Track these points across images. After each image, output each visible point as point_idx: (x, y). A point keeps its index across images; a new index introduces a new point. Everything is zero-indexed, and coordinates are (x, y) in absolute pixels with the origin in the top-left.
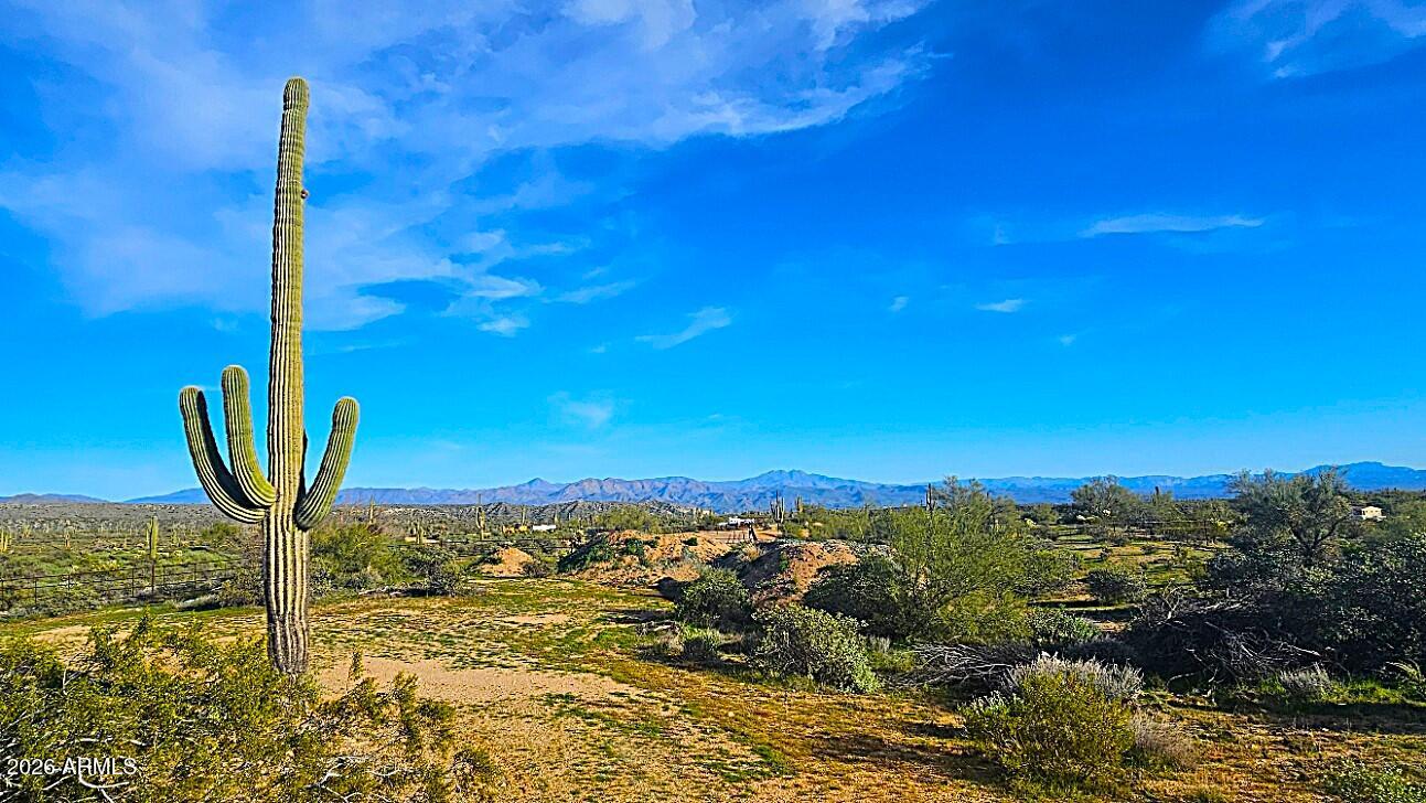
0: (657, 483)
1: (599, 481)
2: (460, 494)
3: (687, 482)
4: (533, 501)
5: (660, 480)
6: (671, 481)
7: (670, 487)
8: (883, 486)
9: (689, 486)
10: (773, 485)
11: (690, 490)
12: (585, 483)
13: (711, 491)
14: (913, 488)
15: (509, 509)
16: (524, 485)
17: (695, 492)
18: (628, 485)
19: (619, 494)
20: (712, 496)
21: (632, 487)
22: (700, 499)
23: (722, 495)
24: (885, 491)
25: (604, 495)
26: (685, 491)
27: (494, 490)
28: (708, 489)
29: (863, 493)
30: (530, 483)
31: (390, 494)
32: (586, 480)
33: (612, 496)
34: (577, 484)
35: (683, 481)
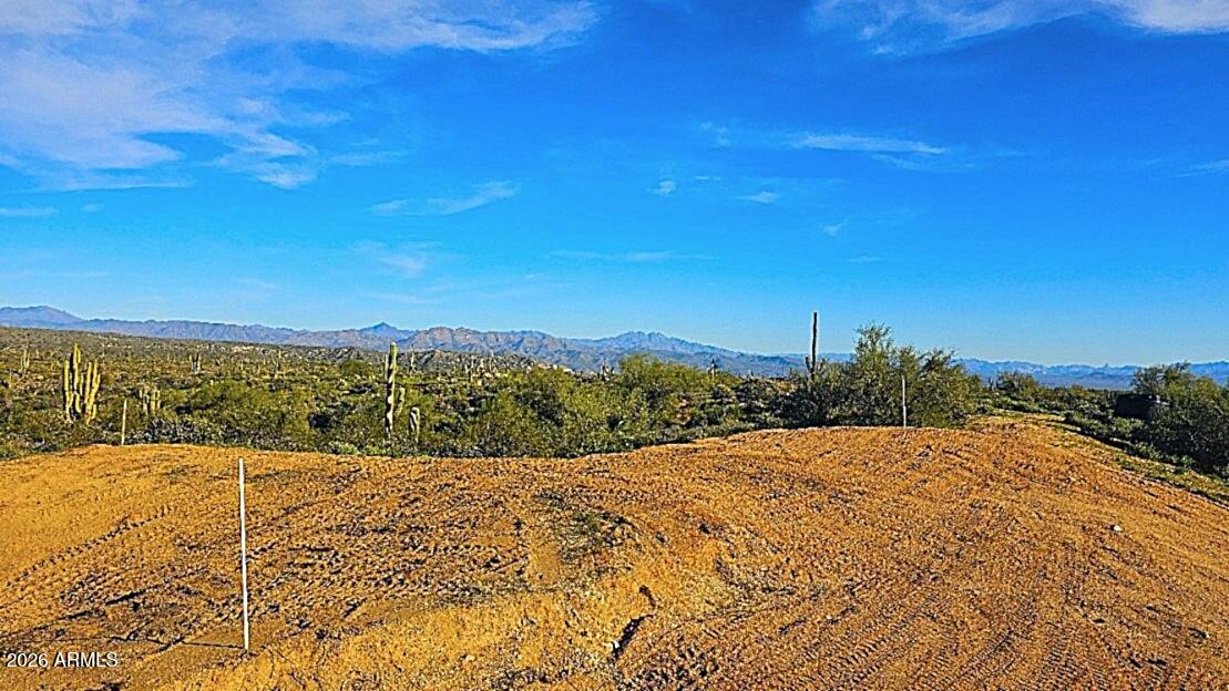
0: (511, 337)
1: (451, 330)
2: (299, 334)
3: (544, 338)
4: (379, 347)
5: (514, 334)
6: (525, 336)
7: (525, 342)
8: (742, 355)
9: (545, 342)
10: (633, 346)
11: (546, 346)
12: (435, 333)
13: (568, 348)
14: (774, 359)
15: (362, 354)
16: (369, 329)
17: (551, 348)
18: (481, 337)
19: (473, 345)
20: (570, 354)
21: (485, 339)
22: (556, 355)
23: (580, 353)
24: (743, 360)
25: (455, 345)
26: (540, 347)
27: (337, 333)
28: (565, 346)
29: (722, 360)
30: (375, 327)
31: (220, 329)
32: (437, 329)
33: (465, 347)
34: (427, 332)
35: (540, 337)
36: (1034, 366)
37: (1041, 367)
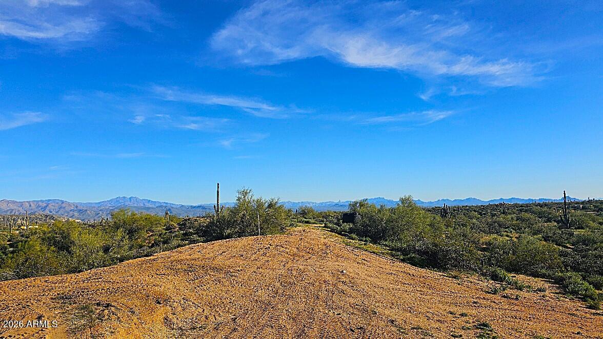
3: (63, 203)
5: (42, 201)
6: (50, 202)
7: (50, 205)
10: (120, 205)
11: (64, 208)
13: (79, 208)
17: (68, 209)
18: (19, 205)
19: (13, 210)
20: (80, 211)
21: (22, 205)
22: (71, 213)
23: (86, 210)
26: (60, 208)
28: (77, 207)
29: (172, 209)
35: (60, 203)
36: (313, 203)
37: (315, 203)
